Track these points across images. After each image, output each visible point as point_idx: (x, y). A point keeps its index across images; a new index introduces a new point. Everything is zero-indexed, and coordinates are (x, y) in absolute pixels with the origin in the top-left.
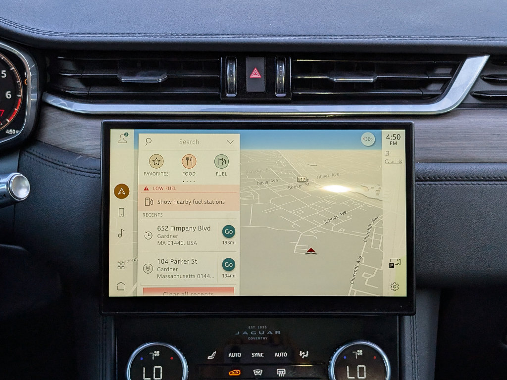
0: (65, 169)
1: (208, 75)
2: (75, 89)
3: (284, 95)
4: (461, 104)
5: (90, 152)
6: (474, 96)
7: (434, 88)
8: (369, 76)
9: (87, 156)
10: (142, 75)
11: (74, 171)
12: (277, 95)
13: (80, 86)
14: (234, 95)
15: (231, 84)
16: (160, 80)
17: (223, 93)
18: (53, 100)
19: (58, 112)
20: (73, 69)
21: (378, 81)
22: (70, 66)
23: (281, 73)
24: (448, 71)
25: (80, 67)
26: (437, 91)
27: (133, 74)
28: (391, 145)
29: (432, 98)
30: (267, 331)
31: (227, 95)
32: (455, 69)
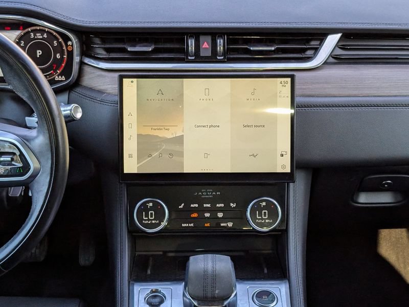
0: (97, 101)
1: (177, 46)
2: (101, 54)
3: (222, 58)
4: (325, 62)
5: (111, 92)
6: (333, 57)
7: (309, 53)
8: (272, 46)
9: (109, 94)
10: (140, 46)
11: (102, 103)
12: (218, 58)
13: (104, 52)
14: (193, 58)
15: (192, 51)
16: (150, 50)
17: (187, 57)
18: (87, 60)
19: (92, 68)
20: (99, 42)
21: (277, 48)
22: (97, 40)
23: (220, 45)
24: (318, 43)
25: (104, 41)
26: (311, 55)
27: (134, 46)
28: (282, 87)
29: (308, 59)
30: (212, 192)
31: (189, 58)
32: (322, 43)
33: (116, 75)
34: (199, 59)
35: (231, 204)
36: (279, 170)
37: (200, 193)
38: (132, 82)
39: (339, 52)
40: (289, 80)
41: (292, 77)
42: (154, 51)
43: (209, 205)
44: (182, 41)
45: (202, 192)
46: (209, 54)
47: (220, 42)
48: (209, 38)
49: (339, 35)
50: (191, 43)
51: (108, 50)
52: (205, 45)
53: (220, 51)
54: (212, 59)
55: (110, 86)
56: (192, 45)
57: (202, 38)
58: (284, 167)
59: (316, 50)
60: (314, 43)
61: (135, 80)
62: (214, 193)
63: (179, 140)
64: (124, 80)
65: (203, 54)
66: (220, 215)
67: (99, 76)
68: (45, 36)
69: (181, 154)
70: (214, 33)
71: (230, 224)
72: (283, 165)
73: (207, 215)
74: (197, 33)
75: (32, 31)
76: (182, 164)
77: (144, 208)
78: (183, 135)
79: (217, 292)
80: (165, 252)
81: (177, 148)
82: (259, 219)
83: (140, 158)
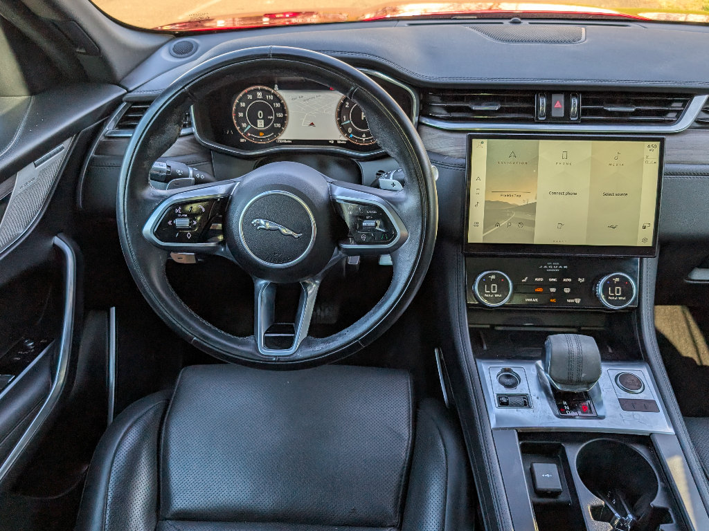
0: (437, 165)
1: (526, 105)
2: (441, 114)
3: (576, 119)
4: (690, 126)
5: (453, 154)
6: (698, 122)
7: (671, 116)
8: (631, 107)
9: (451, 157)
10: (486, 105)
11: (443, 166)
12: (572, 119)
13: (443, 112)
14: (544, 119)
15: (542, 111)
16: (497, 108)
17: (537, 117)
18: (425, 121)
19: (430, 129)
20: (440, 101)
21: (637, 110)
22: (436, 99)
23: (575, 104)
24: (680, 104)
25: (444, 99)
26: (674, 118)
27: (479, 105)
28: (650, 151)
29: (670, 122)
30: (559, 266)
31: (540, 119)
32: (686, 104)
33: (464, 136)
34: (550, 119)
35: (579, 279)
36: (640, 244)
37: (545, 267)
38: (482, 143)
39: (705, 116)
40: (658, 144)
41: (662, 141)
42: (500, 111)
43: (554, 280)
44: (531, 100)
45: (548, 266)
46: (562, 114)
47: (574, 101)
48: (562, 97)
49: (706, 97)
50: (543, 101)
51: (449, 109)
52: (558, 105)
53: (574, 112)
54: (565, 120)
55: (452, 148)
56: (543, 104)
57: (554, 97)
58: (645, 240)
59: (680, 114)
60: (676, 105)
61: (485, 141)
62: (561, 267)
63: (531, 208)
64: (474, 140)
65: (554, 114)
66: (567, 290)
67: (440, 137)
69: (533, 224)
70: (568, 92)
71: (578, 301)
72: (645, 237)
73: (553, 290)
74: (549, 91)
76: (533, 234)
77: (486, 280)
78: (535, 204)
79: (583, 375)
81: (528, 217)
82: (611, 296)
83: (487, 226)
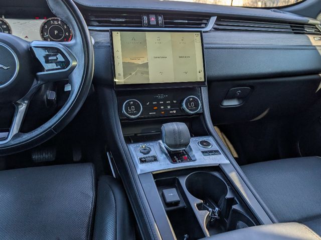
2: (95, 24)
3: (162, 25)
4: (211, 30)
6: (214, 28)
12: (160, 26)
14: (147, 25)
15: (146, 22)
16: (124, 21)
17: (143, 25)
20: (94, 18)
28: (197, 37)
29: (203, 28)
31: (145, 25)
32: (208, 20)
34: (149, 25)
35: (174, 101)
36: (198, 80)
38: (117, 33)
39: (216, 26)
40: (199, 33)
41: (201, 32)
42: (126, 22)
43: (162, 102)
45: (158, 96)
46: (155, 23)
48: (154, 16)
49: (216, 17)
51: (99, 21)
52: (153, 19)
53: (160, 23)
55: (103, 39)
56: (145, 19)
57: (151, 16)
59: (206, 24)
60: (204, 21)
61: (119, 32)
62: (164, 96)
63: (146, 65)
64: (113, 32)
65: (151, 23)
66: (169, 107)
68: (59, 23)
69: (147, 73)
71: (175, 112)
72: (200, 77)
73: (162, 107)
75: (52, 20)
76: (148, 79)
77: (128, 105)
78: (148, 63)
79: (182, 141)
80: (136, 134)
81: (145, 70)
82: (190, 107)
83: (125, 76)
